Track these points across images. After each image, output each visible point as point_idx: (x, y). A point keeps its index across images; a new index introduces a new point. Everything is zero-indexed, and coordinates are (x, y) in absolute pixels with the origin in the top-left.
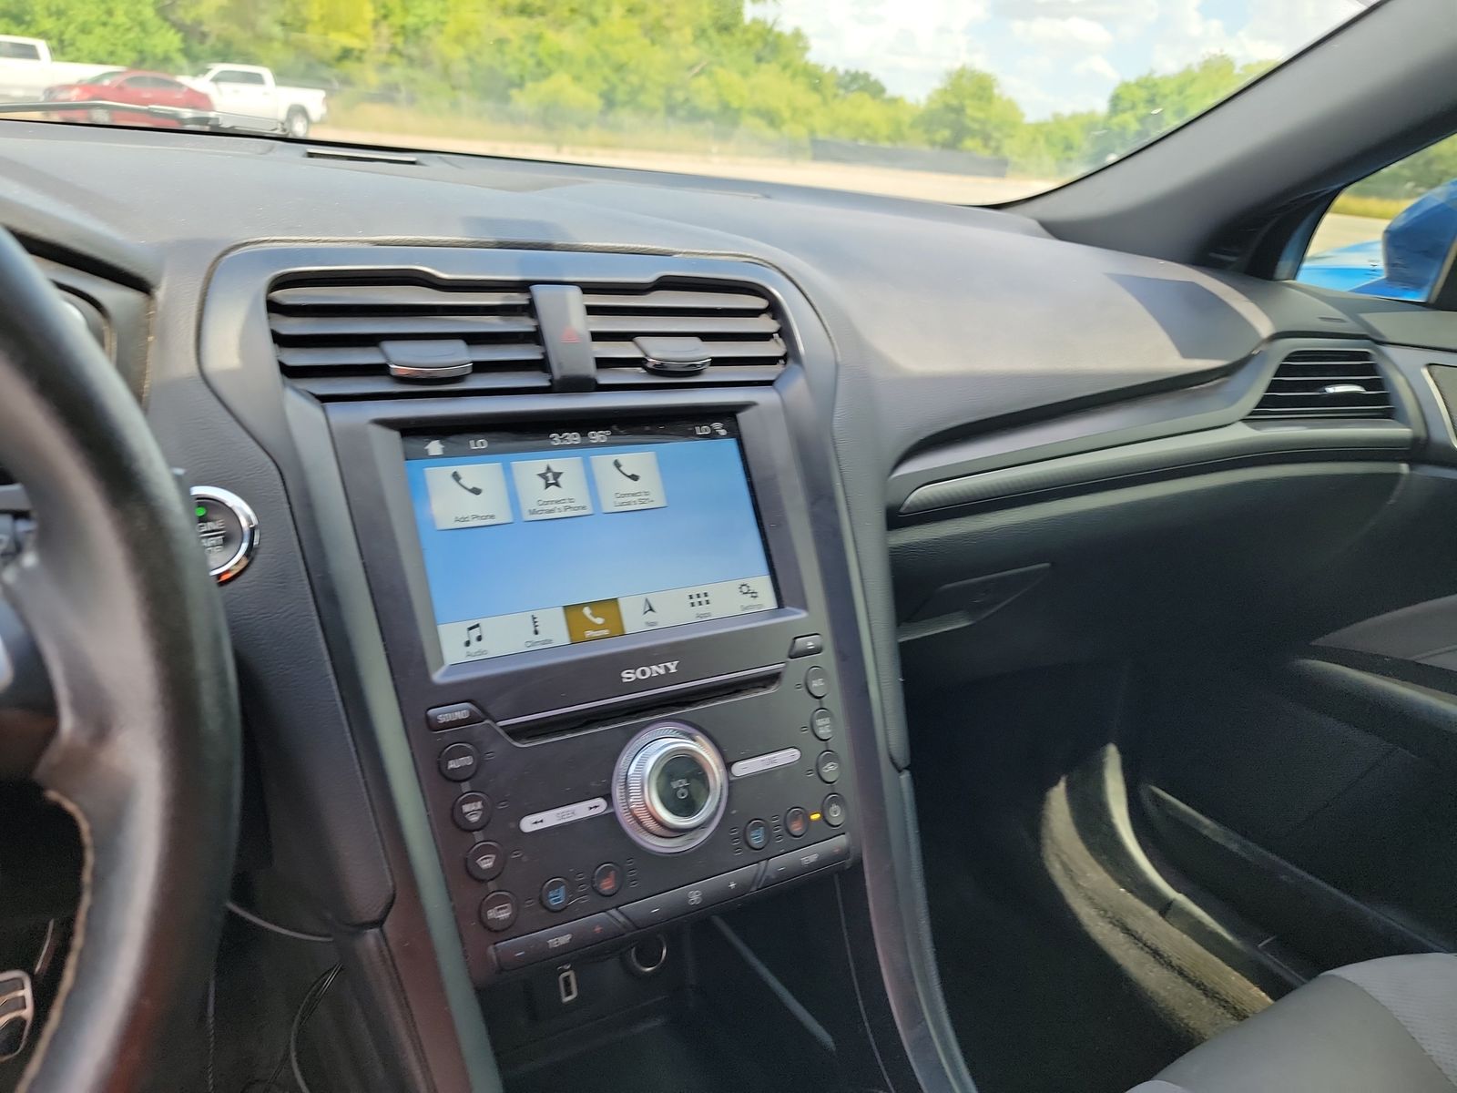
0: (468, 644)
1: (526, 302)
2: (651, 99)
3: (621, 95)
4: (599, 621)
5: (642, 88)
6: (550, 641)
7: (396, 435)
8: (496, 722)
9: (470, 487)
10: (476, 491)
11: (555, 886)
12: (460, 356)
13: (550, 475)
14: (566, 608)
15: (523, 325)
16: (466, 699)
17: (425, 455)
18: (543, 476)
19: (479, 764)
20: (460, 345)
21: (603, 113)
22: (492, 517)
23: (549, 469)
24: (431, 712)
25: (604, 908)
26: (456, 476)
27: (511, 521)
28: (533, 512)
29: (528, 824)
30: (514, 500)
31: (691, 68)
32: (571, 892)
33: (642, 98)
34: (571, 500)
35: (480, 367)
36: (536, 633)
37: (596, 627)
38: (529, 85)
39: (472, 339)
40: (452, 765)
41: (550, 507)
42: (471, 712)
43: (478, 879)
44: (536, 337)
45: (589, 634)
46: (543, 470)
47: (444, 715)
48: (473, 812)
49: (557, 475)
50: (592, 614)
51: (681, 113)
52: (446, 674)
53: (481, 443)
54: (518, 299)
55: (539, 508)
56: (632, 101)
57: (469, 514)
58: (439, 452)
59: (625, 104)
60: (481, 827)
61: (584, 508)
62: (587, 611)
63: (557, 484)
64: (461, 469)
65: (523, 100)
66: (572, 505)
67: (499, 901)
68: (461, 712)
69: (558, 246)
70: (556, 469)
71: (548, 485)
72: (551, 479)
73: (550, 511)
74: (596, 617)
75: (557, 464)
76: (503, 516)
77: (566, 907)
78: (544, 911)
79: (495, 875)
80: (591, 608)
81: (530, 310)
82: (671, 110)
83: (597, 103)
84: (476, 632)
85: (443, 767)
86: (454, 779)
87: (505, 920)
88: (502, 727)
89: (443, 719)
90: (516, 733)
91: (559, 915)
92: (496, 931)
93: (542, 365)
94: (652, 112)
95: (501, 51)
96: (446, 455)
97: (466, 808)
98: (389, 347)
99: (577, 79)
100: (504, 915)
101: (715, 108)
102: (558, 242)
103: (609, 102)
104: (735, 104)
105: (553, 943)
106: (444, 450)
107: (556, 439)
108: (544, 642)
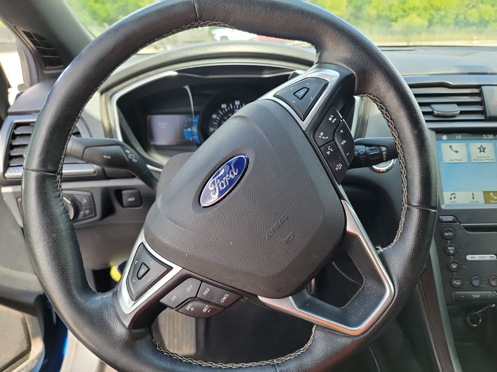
0: (451, 199)
1: (479, 92)
2: (450, 20)
3: (436, 20)
4: (495, 198)
5: (446, 16)
6: (478, 202)
7: (434, 133)
8: (461, 224)
9: (455, 151)
10: (457, 152)
11: (476, 279)
12: (456, 109)
13: (482, 148)
14: (484, 192)
15: (477, 99)
16: (452, 215)
17: (441, 139)
18: (480, 148)
19: (455, 235)
20: (456, 105)
21: (429, 27)
22: (461, 160)
23: (481, 146)
24: (440, 217)
25: (492, 290)
26: (451, 147)
27: (467, 162)
28: (475, 160)
29: (469, 257)
30: (469, 155)
31: (468, 6)
32: (481, 282)
33: (445, 20)
34: (488, 157)
35: (462, 113)
36: (473, 198)
37: (494, 200)
38: (400, 20)
39: (459, 104)
40: (446, 234)
41: (481, 159)
42: (453, 219)
43: (451, 270)
44: (482, 103)
45: (491, 201)
46: (480, 146)
47: (445, 218)
48: (451, 250)
49: (484, 149)
50: (493, 195)
51: (461, 24)
52: (445, 206)
53: (459, 136)
54: (476, 91)
55: (477, 159)
56: (441, 21)
57: (454, 159)
58: (446, 139)
59: (437, 23)
60: (453, 255)
61: (493, 160)
62: (491, 194)
63: (484, 151)
64: (452, 145)
65: (396, 26)
66: (489, 159)
67: (457, 279)
68: (450, 218)
69: (489, 73)
70: (484, 146)
71: (481, 152)
72: (482, 150)
73: (481, 160)
74: (494, 196)
75: (484, 145)
76: (465, 160)
77: (479, 286)
78: (472, 286)
79: (457, 270)
80: (493, 193)
81: (480, 94)
82: (457, 23)
83: (426, 24)
84: (453, 196)
85: (443, 234)
86: (446, 239)
87: (459, 285)
88: (463, 226)
89: (444, 220)
90: (467, 228)
91: (477, 288)
92: (455, 288)
93: (483, 112)
94: (448, 25)
95: (390, 10)
96: (448, 140)
97: (449, 248)
98: (434, 106)
99: (419, 15)
100: (458, 283)
101: (477, 21)
102: (489, 72)
103: (431, 23)
104: (487, 18)
105: (474, 296)
106: (447, 138)
107: (485, 137)
108: (476, 202)
